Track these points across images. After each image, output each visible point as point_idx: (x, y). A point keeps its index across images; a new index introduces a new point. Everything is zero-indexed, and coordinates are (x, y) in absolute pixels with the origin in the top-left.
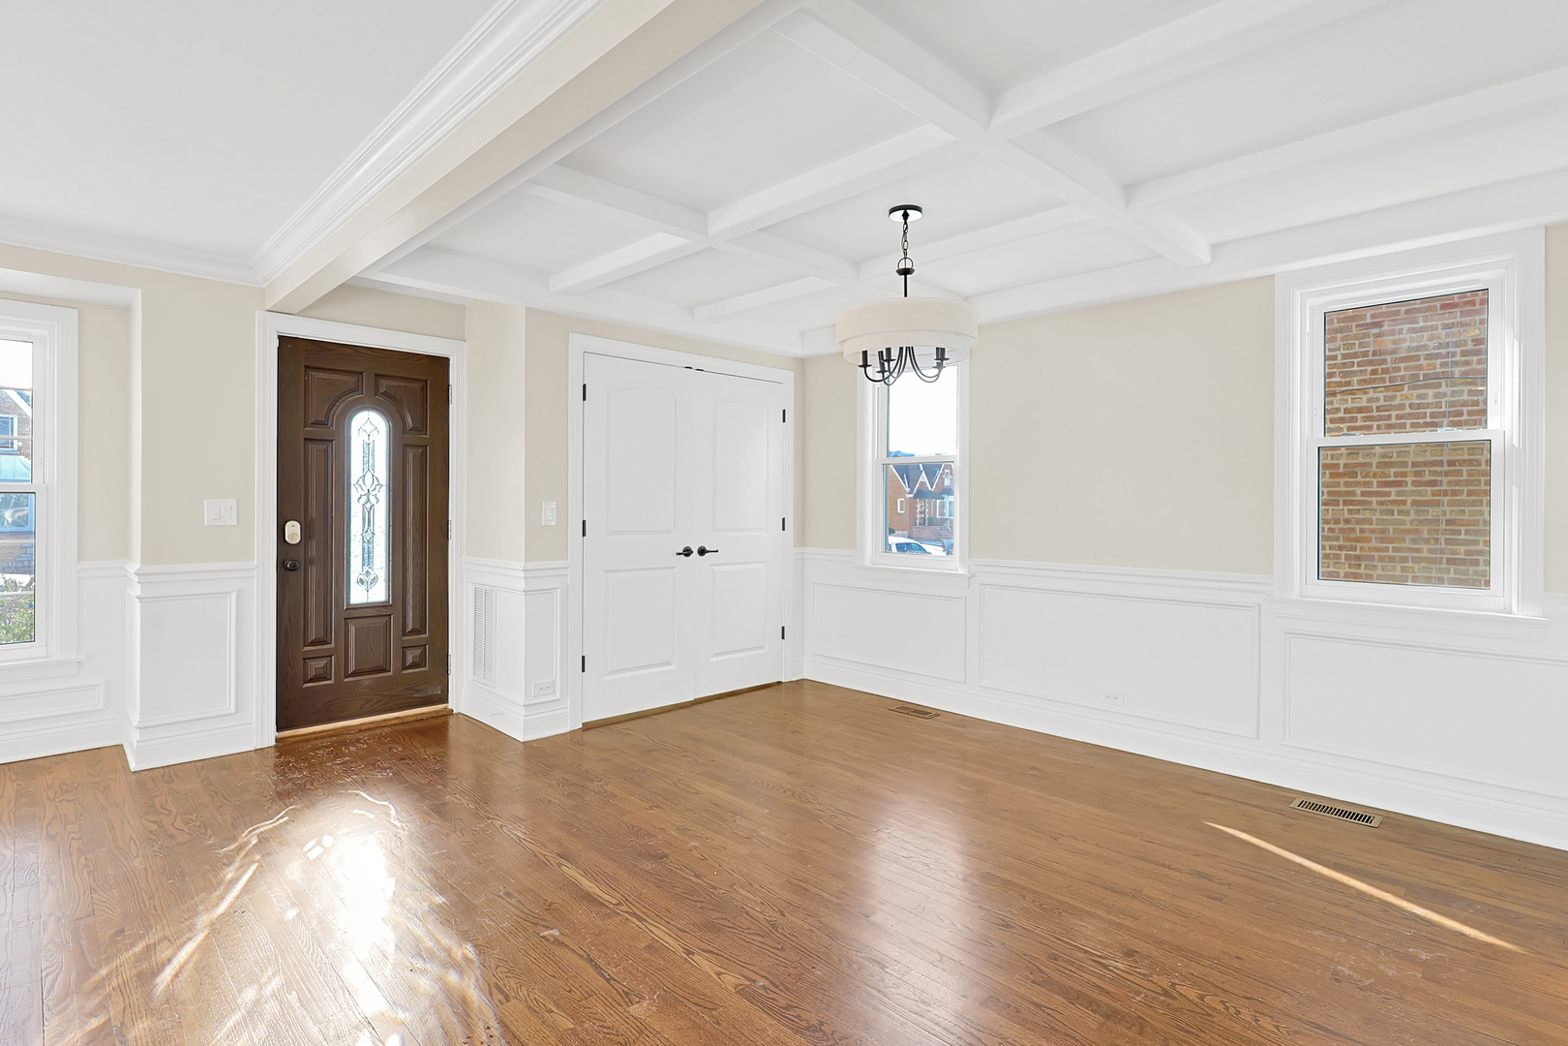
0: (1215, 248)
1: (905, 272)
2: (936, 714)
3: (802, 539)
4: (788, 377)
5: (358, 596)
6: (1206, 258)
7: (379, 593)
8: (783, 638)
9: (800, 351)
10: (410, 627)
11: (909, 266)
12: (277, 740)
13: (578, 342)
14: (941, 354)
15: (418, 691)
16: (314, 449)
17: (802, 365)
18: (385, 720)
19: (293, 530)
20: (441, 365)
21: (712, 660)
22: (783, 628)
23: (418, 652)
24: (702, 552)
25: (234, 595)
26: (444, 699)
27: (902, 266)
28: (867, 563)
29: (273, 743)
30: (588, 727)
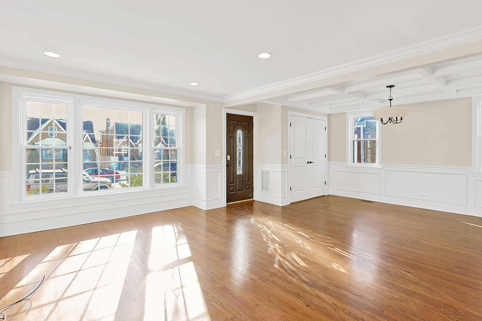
0: (457, 91)
1: (391, 100)
2: (373, 202)
3: (329, 160)
4: (326, 119)
5: (238, 173)
6: (455, 93)
7: (241, 173)
8: (325, 184)
9: (330, 112)
10: (247, 180)
11: (391, 98)
12: (227, 205)
13: (290, 113)
14: (401, 119)
15: (248, 195)
16: (232, 139)
17: (329, 116)
18: (243, 202)
19: (229, 157)
20: (251, 118)
21: (312, 189)
22: (325, 182)
23: (248, 186)
24: (311, 162)
25: (220, 172)
26: (253, 198)
27: (390, 99)
28: (349, 165)
29: (226, 206)
30: (292, 204)
